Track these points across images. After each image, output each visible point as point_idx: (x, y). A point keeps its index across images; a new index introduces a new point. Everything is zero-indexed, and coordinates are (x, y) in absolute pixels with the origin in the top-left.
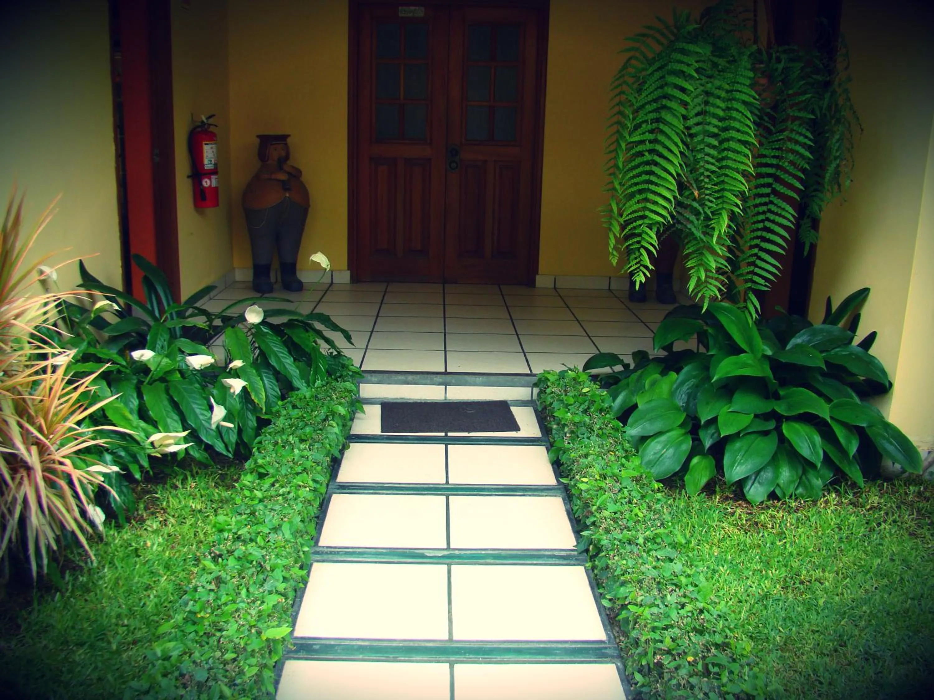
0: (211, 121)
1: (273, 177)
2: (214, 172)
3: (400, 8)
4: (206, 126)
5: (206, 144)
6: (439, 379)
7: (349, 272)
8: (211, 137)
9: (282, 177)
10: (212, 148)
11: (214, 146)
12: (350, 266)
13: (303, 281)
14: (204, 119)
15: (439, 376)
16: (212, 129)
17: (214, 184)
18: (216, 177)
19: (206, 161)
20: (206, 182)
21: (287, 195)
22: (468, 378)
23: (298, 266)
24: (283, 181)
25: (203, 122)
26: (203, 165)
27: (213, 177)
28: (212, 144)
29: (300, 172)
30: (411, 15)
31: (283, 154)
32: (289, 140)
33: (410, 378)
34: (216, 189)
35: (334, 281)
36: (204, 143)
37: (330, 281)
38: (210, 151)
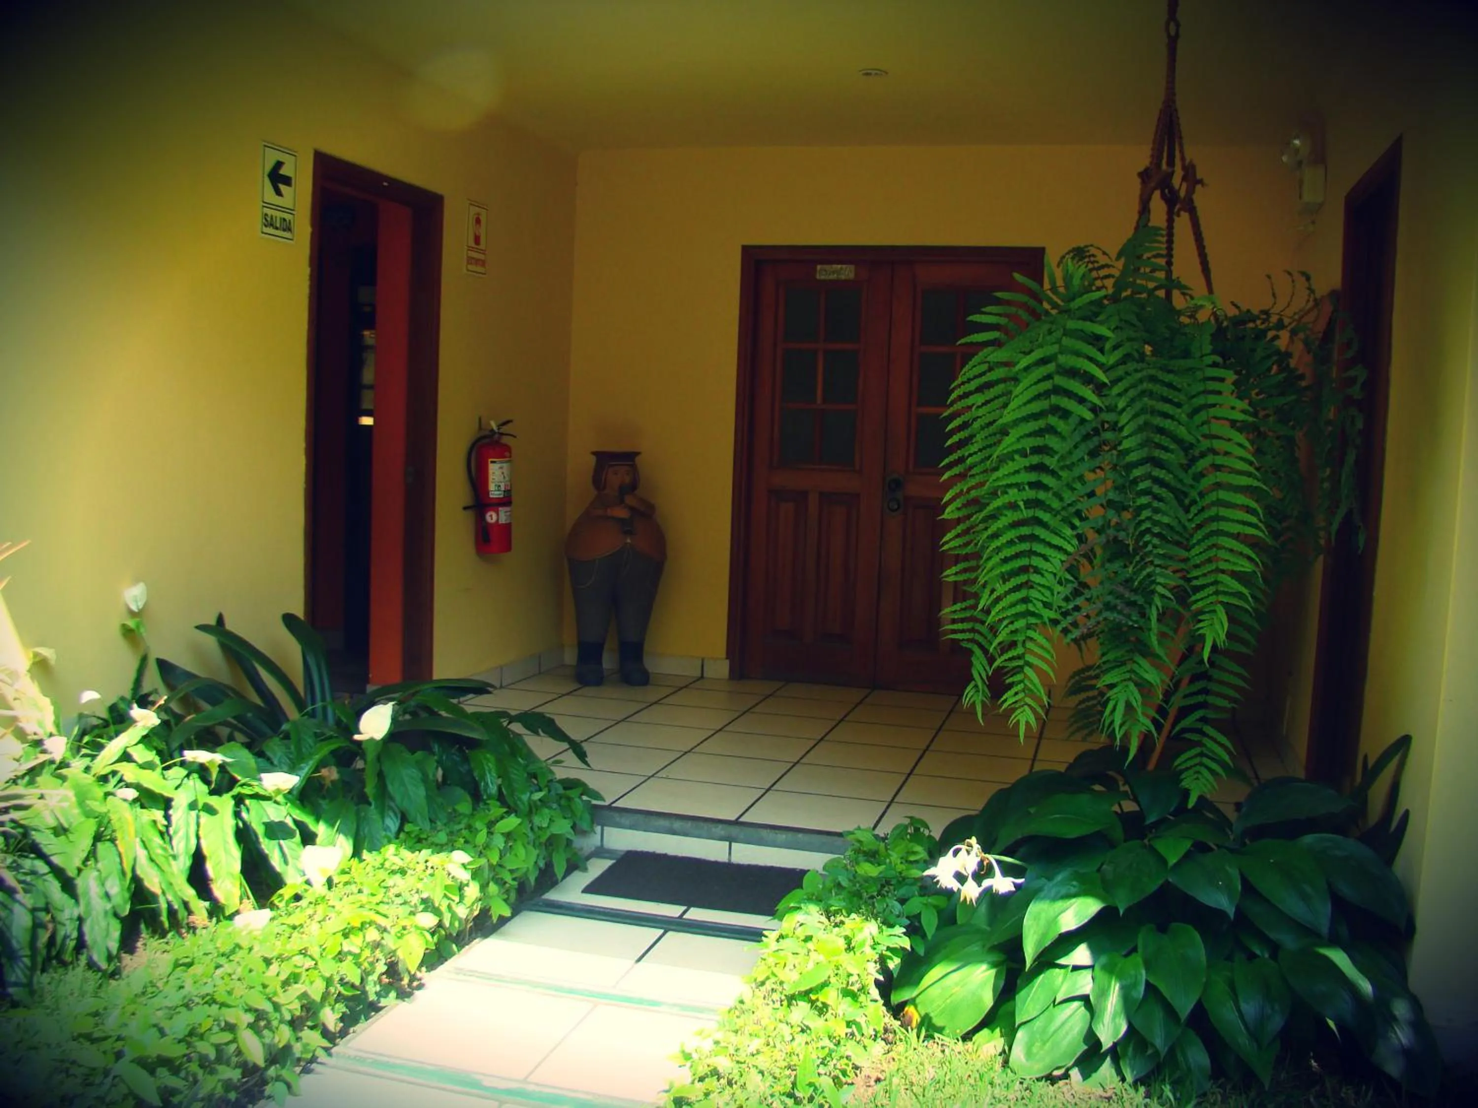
0: (504, 429)
1: (610, 512)
2: (506, 501)
3: (819, 267)
4: (496, 436)
5: (492, 462)
6: (719, 830)
7: (727, 662)
8: (503, 451)
9: (621, 513)
10: (501, 468)
11: (505, 465)
12: (730, 654)
13: (650, 671)
14: (495, 428)
15: (720, 826)
16: (505, 440)
17: (503, 520)
18: (508, 509)
19: (492, 487)
20: (491, 516)
21: (629, 541)
22: (764, 833)
23: (647, 647)
24: (622, 521)
25: (492, 430)
26: (487, 492)
27: (502, 510)
28: (501, 462)
29: (651, 508)
30: (833, 277)
31: (628, 479)
32: (638, 459)
33: (677, 825)
34: (507, 528)
35: (705, 675)
36: (490, 460)
37: (699, 674)
38: (498, 472)
